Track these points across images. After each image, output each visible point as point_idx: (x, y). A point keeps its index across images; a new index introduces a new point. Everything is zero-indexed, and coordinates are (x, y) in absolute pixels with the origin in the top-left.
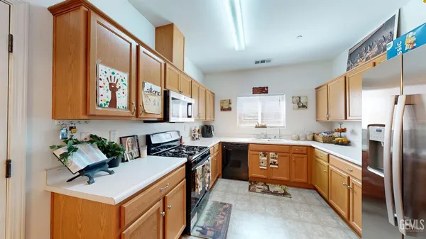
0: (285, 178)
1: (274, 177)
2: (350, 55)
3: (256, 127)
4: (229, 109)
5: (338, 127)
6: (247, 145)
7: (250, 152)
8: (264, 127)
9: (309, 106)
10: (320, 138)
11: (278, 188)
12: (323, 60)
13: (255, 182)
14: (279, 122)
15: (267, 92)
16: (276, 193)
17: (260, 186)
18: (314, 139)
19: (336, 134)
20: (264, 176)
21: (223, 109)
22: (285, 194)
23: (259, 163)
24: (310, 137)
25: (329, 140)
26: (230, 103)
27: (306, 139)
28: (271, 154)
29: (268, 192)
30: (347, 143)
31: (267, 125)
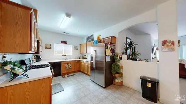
0: (73, 71)
1: (70, 71)
2: (87, 38)
3: (63, 56)
4: (50, 48)
5: (85, 55)
6: (61, 62)
7: (62, 65)
8: (65, 55)
9: (78, 49)
10: (81, 58)
11: (71, 74)
12: (81, 37)
13: (64, 75)
14: (70, 54)
15: (66, 43)
16: (71, 75)
17: (66, 76)
18: (79, 59)
19: (84, 57)
20: (67, 72)
21: (46, 48)
22: (74, 75)
23: (65, 68)
24: (79, 58)
25: (83, 58)
26: (51, 46)
27: (78, 59)
28: (70, 64)
29: (69, 76)
30: (86, 59)
31: (66, 55)
